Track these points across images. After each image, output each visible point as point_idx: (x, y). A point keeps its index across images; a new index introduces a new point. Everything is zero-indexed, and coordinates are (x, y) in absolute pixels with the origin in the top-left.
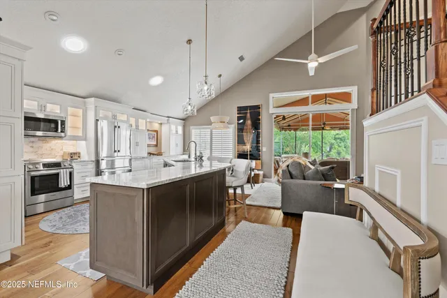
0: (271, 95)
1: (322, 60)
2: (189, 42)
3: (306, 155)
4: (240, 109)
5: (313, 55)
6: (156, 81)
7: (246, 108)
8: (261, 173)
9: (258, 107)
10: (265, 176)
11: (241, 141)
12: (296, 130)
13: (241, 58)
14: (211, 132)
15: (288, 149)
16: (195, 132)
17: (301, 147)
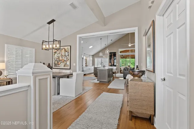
0: (119, 49)
1: (132, 45)
2: (101, 39)
3: (129, 66)
4: (110, 53)
5: (130, 43)
6: (91, 47)
7: (112, 53)
8: (117, 71)
9: (115, 53)
10: (117, 72)
11: (110, 62)
12: (126, 58)
13: (111, 40)
14: (101, 59)
15: (123, 65)
16: (96, 59)
17: (128, 64)
